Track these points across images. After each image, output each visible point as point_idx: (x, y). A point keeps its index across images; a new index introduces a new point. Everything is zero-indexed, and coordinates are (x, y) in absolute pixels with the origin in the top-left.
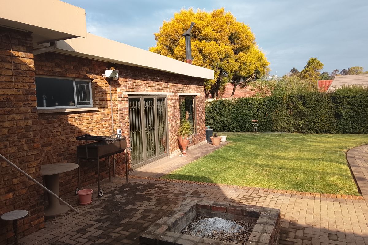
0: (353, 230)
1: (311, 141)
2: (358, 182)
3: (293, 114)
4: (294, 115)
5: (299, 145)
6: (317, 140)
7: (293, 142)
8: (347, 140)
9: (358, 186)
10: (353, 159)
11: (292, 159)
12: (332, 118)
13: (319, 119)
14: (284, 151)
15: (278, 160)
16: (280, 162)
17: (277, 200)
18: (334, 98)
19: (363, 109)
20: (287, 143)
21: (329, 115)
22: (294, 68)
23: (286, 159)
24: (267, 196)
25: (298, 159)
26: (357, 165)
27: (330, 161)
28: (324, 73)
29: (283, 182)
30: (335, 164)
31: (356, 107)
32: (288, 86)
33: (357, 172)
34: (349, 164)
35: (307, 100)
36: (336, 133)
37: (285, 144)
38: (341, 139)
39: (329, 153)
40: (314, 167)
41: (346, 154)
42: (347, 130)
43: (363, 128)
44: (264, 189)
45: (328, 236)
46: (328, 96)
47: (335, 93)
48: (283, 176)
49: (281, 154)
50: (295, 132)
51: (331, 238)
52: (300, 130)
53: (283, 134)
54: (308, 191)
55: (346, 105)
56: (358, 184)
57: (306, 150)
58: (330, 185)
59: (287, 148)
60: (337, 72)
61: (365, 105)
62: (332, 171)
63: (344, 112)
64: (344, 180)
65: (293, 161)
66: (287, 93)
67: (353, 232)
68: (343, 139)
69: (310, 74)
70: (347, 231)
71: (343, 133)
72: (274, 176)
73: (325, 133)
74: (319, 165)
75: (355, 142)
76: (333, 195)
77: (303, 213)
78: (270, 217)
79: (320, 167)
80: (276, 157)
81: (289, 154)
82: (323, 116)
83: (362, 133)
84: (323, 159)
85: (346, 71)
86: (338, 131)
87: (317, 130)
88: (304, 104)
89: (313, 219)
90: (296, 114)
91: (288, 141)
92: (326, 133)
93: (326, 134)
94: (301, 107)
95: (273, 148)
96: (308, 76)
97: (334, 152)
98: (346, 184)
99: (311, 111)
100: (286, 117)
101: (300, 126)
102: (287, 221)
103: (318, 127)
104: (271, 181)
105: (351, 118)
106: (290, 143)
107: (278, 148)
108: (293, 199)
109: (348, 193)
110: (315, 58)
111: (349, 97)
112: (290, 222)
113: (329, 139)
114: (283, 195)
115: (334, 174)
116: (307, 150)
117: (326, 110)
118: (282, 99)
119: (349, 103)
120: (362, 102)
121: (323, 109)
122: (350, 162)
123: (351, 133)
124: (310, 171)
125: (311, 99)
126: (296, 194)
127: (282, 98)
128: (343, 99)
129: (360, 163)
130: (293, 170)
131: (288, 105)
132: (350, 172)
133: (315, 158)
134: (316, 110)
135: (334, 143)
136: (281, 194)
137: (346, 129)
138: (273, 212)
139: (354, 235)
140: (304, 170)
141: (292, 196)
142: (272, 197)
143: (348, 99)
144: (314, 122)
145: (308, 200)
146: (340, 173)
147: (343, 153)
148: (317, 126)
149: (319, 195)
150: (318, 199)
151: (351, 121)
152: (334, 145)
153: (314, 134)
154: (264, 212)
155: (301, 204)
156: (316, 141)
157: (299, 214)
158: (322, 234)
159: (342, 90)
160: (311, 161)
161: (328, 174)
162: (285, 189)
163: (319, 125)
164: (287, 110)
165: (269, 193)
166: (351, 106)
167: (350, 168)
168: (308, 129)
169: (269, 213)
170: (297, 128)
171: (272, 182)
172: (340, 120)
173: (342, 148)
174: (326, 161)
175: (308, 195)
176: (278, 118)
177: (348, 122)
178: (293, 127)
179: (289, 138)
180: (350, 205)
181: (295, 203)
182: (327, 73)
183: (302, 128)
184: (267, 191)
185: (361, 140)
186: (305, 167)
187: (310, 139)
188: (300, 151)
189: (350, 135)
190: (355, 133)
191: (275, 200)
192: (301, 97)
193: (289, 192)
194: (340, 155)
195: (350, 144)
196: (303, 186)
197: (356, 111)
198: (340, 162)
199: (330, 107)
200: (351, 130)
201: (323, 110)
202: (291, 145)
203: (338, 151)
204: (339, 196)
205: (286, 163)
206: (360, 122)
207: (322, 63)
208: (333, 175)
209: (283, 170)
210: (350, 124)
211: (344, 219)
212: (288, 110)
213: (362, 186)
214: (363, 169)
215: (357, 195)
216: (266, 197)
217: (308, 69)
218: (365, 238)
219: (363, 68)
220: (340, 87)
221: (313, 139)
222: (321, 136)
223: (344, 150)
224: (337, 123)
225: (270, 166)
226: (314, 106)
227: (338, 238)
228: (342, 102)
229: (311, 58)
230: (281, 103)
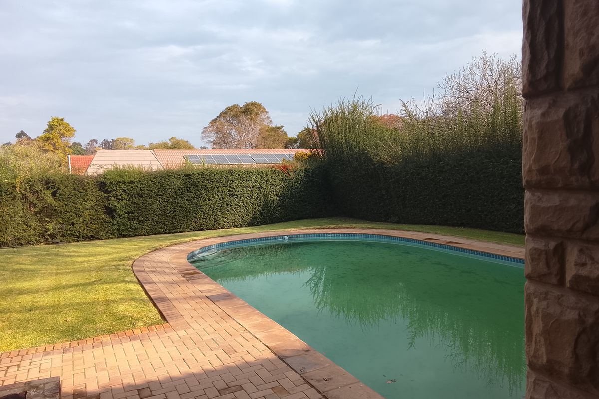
0: (168, 373)
1: (71, 256)
2: (158, 305)
3: (35, 212)
4: (36, 214)
5: (54, 265)
6: (80, 252)
7: (41, 261)
8: (126, 247)
9: (160, 310)
10: (143, 274)
11: (48, 291)
12: (100, 215)
13: (81, 218)
14: (28, 279)
15: (21, 296)
16: (27, 300)
17: (41, 364)
18: (103, 184)
19: (145, 200)
20: (31, 265)
21: (96, 211)
22: (22, 131)
23: (36, 292)
24: (19, 363)
25: (57, 288)
26: (151, 281)
27: (112, 283)
28: (75, 144)
29: (43, 332)
30: (120, 285)
31: (135, 197)
32: (23, 163)
33: (154, 291)
34: (139, 281)
35: (59, 188)
36: (109, 238)
37: (28, 267)
38: (117, 246)
39: (107, 271)
40: (90, 296)
41: (132, 267)
42: (124, 233)
43: (146, 227)
44: (10, 353)
45: (138, 393)
46: (92, 180)
47: (104, 176)
48: (40, 322)
49: (25, 285)
50: (41, 243)
51: (142, 395)
52: (50, 239)
53: (20, 249)
54: (89, 336)
55: (120, 195)
56: (159, 307)
57: (68, 271)
58: (120, 318)
59: (33, 274)
60: (95, 143)
61: (147, 194)
62: (119, 297)
63: (119, 206)
64: (140, 306)
65: (51, 293)
66: (22, 175)
67: (169, 375)
68: (121, 246)
69: (55, 144)
70: (161, 378)
71: (118, 238)
72: (22, 326)
73: (91, 240)
74: (97, 291)
75: (140, 248)
76: (129, 332)
77: (91, 372)
78: (46, 393)
79: (100, 293)
80: (17, 292)
81: (39, 283)
82: (87, 213)
83: (145, 235)
84: (100, 281)
85: (109, 143)
86: (110, 235)
87: (78, 237)
88: (54, 194)
89: (109, 376)
90: (40, 212)
91: (32, 261)
92: (93, 240)
93: (93, 242)
94: (50, 200)
95: (5, 276)
96: (51, 148)
97: (113, 267)
98: (143, 311)
99: (66, 205)
100: (22, 217)
101: (49, 233)
102: (68, 393)
103: (79, 232)
104: (19, 336)
105: (128, 213)
106: (36, 263)
107: (16, 276)
108: (68, 355)
109: (148, 323)
110: (60, 118)
111: (124, 182)
112: (74, 394)
113: (99, 250)
114: (48, 353)
115: (123, 300)
116: (70, 271)
117: (91, 203)
118: (13, 186)
119: (124, 191)
120: (143, 190)
121: (87, 202)
122: (140, 278)
123: (130, 236)
124: (84, 304)
125: (66, 186)
126: (70, 347)
127: (12, 183)
128: (116, 186)
129: (155, 278)
130: (55, 309)
131: (25, 197)
132: (143, 293)
133: (87, 281)
134: (74, 204)
135: (110, 254)
136: (45, 353)
137: (123, 230)
138: (49, 384)
139: (171, 379)
140: (73, 304)
141: (65, 351)
142: (30, 363)
143: (123, 186)
144: (73, 224)
145: (93, 350)
146: (131, 296)
147: (127, 267)
148: (78, 230)
149: (107, 338)
150: (107, 344)
151: (129, 219)
152: (111, 257)
153: (73, 244)
154: (32, 390)
155: (84, 359)
156: (80, 254)
157: (85, 376)
158: (128, 394)
159: (114, 172)
160: (81, 288)
161: (114, 302)
162: (50, 343)
163: (80, 227)
164: (23, 205)
165: (23, 356)
166: (128, 196)
167: (142, 287)
168: (63, 236)
169: (42, 388)
170: (44, 236)
171: (22, 336)
172: (113, 217)
173: (124, 260)
174: (105, 283)
175: (90, 342)
176: (7, 221)
177: (124, 221)
178: (36, 235)
179: (31, 256)
180: (156, 340)
181: (73, 362)
182: (80, 144)
183: (53, 236)
184: (18, 355)
185: (147, 245)
186: (74, 299)
187: (69, 252)
188: (57, 274)
189: (129, 239)
190: (136, 236)
191: (37, 365)
192: (48, 183)
193: (59, 345)
194: (125, 270)
195: (135, 253)
196: (79, 331)
197: (135, 203)
198: (127, 281)
199: (96, 198)
200: (129, 231)
201: (86, 204)
202: (39, 267)
203: (119, 265)
204: (137, 332)
205: (39, 300)
206: (141, 219)
207: (73, 128)
208: (121, 303)
209: (37, 312)
210: (128, 223)
211: (152, 362)
212: (26, 205)
213: (164, 309)
214: (160, 285)
215: (161, 324)
216: (19, 366)
217: (51, 136)
218: (186, 379)
219: (134, 141)
220: (110, 167)
221: (75, 252)
222: (86, 246)
223: (128, 262)
224: (109, 223)
225: (9, 310)
226: (71, 198)
227: (151, 391)
228: (114, 190)
229: (54, 117)
230: (11, 193)
